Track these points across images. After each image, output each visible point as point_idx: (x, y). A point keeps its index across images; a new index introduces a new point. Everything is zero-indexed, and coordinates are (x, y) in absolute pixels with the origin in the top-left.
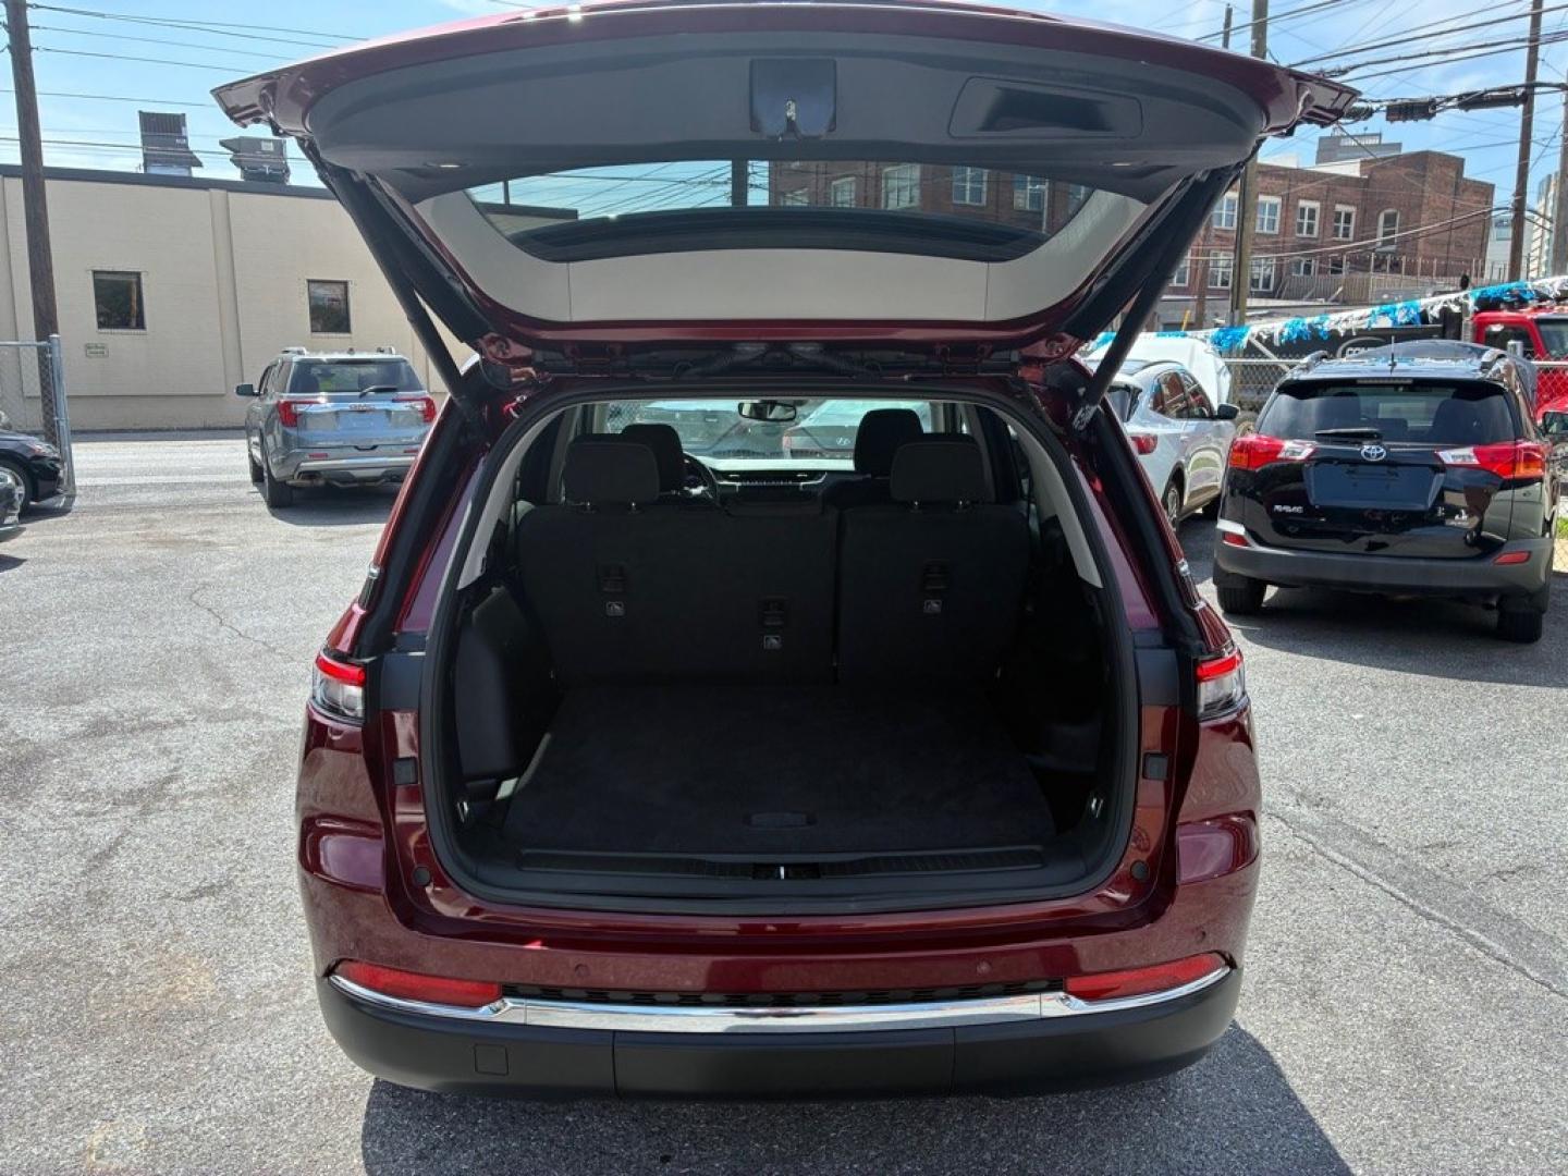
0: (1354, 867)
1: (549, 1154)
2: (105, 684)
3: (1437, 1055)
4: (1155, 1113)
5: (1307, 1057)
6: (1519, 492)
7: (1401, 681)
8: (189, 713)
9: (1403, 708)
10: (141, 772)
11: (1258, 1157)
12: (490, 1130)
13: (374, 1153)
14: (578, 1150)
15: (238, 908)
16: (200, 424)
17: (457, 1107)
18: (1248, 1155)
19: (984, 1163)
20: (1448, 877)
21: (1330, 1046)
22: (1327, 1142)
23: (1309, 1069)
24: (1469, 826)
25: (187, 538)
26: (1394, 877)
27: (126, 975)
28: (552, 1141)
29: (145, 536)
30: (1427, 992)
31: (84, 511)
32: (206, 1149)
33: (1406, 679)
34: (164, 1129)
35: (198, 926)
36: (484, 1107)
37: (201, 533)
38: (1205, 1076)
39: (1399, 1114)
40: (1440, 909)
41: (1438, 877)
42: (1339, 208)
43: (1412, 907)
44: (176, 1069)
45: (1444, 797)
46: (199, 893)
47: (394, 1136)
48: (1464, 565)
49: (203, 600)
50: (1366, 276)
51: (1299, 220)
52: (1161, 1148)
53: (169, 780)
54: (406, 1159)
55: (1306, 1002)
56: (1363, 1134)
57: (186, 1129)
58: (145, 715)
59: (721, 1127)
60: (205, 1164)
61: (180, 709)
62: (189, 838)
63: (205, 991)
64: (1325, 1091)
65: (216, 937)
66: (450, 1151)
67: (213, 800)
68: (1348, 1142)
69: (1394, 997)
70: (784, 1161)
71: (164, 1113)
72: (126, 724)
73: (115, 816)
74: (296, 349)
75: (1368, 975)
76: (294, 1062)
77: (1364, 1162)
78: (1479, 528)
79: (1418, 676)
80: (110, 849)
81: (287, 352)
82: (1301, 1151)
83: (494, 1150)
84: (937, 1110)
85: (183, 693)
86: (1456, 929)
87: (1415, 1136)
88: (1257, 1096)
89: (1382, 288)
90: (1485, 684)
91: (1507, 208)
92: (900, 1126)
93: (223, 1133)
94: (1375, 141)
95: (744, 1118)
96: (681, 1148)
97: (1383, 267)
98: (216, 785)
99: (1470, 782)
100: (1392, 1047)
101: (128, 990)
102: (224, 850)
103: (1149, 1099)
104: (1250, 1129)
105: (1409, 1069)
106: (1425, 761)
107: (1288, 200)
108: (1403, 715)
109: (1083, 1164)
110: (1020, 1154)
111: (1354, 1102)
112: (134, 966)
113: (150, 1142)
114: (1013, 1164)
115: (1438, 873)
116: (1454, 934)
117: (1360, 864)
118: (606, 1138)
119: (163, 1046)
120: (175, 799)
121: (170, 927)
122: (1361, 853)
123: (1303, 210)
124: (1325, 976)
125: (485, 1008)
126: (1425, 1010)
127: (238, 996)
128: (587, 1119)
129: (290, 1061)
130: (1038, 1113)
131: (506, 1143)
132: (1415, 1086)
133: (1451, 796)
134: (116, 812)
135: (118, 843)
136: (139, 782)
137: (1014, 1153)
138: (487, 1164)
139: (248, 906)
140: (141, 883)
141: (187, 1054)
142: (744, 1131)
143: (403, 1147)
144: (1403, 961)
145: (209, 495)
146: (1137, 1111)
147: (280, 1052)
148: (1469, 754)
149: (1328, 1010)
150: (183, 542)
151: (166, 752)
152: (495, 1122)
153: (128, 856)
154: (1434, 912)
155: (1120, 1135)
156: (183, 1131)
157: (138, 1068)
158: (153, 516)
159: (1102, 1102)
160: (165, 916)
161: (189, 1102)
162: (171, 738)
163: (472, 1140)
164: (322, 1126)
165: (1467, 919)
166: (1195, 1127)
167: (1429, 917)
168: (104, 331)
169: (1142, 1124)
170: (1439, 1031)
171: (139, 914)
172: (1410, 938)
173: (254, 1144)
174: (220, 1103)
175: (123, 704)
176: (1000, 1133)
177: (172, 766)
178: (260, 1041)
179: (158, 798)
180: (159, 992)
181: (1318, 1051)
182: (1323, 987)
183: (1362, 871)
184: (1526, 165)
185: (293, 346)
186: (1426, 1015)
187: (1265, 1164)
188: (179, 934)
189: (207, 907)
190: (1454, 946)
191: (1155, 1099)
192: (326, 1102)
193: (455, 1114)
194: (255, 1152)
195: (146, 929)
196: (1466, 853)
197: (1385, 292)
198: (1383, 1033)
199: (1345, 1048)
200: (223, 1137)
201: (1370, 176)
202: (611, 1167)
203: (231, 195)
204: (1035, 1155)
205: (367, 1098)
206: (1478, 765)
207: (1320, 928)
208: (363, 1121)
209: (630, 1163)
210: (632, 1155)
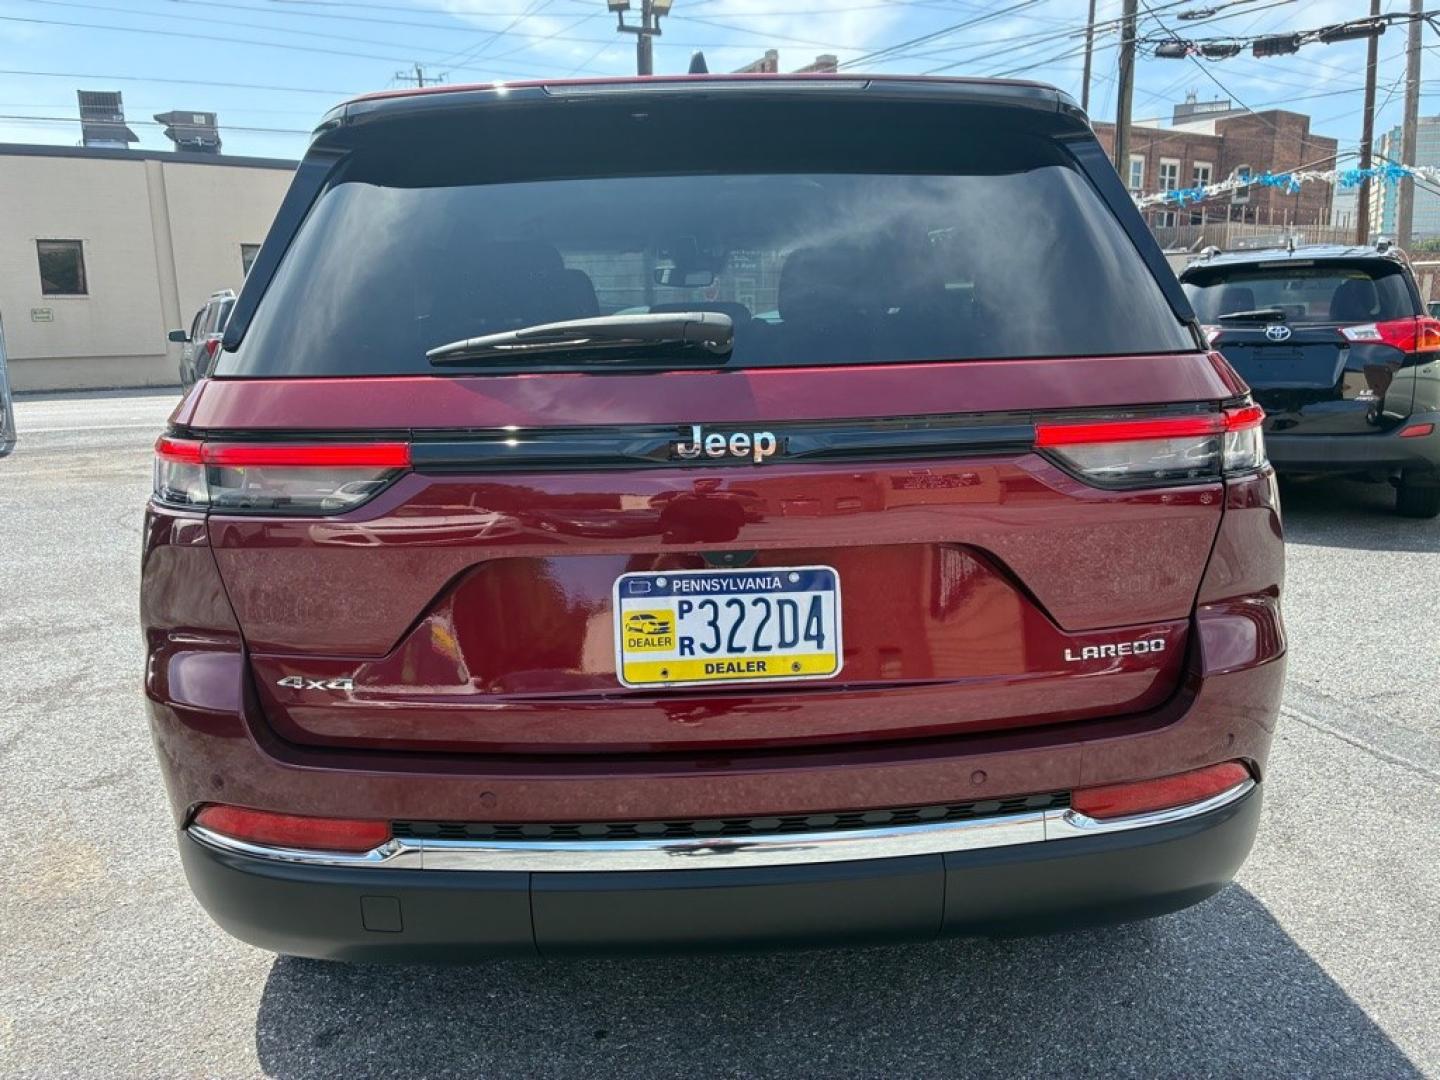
0: (1304, 717)
1: (468, 1034)
2: (23, 596)
3: (1431, 893)
4: (1140, 965)
5: (1295, 902)
6: (1421, 368)
7: (1314, 553)
8: (104, 619)
9: (1320, 575)
10: (47, 674)
11: (1262, 1006)
12: (402, 1011)
13: (268, 1041)
14: (501, 1029)
15: (137, 795)
16: (143, 383)
17: (365, 988)
18: (1249, 1004)
19: (958, 1025)
20: (1400, 723)
21: (1317, 889)
22: (1334, 985)
23: (1299, 913)
24: (1410, 676)
25: (121, 472)
26: (1346, 726)
27: (11, 864)
28: (471, 1021)
29: (80, 472)
30: (1405, 832)
31: (23, 454)
32: (80, 1041)
33: (1318, 551)
34: (34, 1021)
35: (94, 815)
36: (396, 986)
37: (134, 468)
38: (1189, 924)
39: (1405, 955)
40: (1400, 753)
41: (1390, 724)
42: (1197, 164)
43: (1371, 752)
44: (55, 958)
45: (1380, 652)
46: (98, 783)
47: (292, 1022)
48: (1369, 439)
49: (131, 522)
50: (1224, 225)
51: (1161, 177)
52: (1154, 1002)
53: (77, 679)
54: (305, 1047)
55: (1281, 847)
56: (1371, 976)
57: (59, 1021)
58: (60, 621)
59: (661, 998)
60: (77, 1058)
61: (95, 615)
62: (93, 731)
63: (94, 878)
64: (1321, 934)
65: (112, 824)
66: (356, 1035)
67: (121, 696)
68: (1356, 986)
69: (1372, 837)
70: (735, 1031)
71: (37, 1005)
72: (40, 629)
73: (17, 712)
74: (224, 292)
75: (1340, 818)
76: (185, 947)
77: (1378, 1006)
78: (1381, 406)
79: (1329, 548)
80: (9, 743)
81: (217, 295)
82: (1307, 997)
83: (406, 1033)
84: (902, 970)
85: (102, 601)
86: (1421, 770)
87: (1426, 976)
88: (1248, 943)
89: (1239, 237)
90: (1396, 553)
91: (1355, 154)
92: (861, 989)
93: (99, 1024)
94: (1226, 108)
95: (686, 987)
96: (618, 1023)
97: (1238, 218)
98: (126, 681)
99: (1402, 639)
100: (1382, 887)
101: (11, 879)
102: (129, 741)
103: (1131, 950)
104: (1247, 977)
105: (1404, 909)
106: (1353, 621)
107: (1151, 157)
108: (1323, 581)
109: (1070, 1022)
110: (997, 1013)
111: (1354, 945)
112: (22, 855)
113: (18, 1036)
114: (992, 1025)
115: (1390, 720)
116: (1420, 776)
117: (1310, 715)
118: (533, 1014)
119: (43, 935)
120: (82, 696)
121: (64, 815)
122: (1308, 705)
123: (1164, 167)
124: (1296, 821)
125: (373, 853)
126: (1408, 849)
127: (130, 883)
128: (511, 995)
129: (181, 947)
130: (1011, 970)
131: (419, 1024)
132: (1414, 925)
133: (1386, 651)
134: (21, 709)
135: (17, 737)
136: (47, 679)
137: (991, 1013)
138: (397, 1048)
139: (148, 793)
140: (38, 774)
141: (69, 943)
142: (688, 1002)
143: (301, 1033)
144: (1374, 803)
145: (145, 437)
146: (1120, 963)
147: (170, 938)
148: (1395, 613)
149: (1307, 854)
150: (115, 476)
151: (78, 653)
152: (408, 1002)
153: (28, 750)
154: (1394, 756)
155: (1106, 990)
156: (55, 1023)
157: (13, 958)
158: (89, 455)
159: (1081, 956)
160: (58, 805)
161: (66, 992)
162: (84, 642)
163: (381, 1022)
164: (211, 1014)
165: (1429, 761)
166: (1187, 978)
167: (1390, 761)
168: (48, 296)
169: (1129, 976)
170: (1427, 869)
171: (32, 804)
172: (1376, 782)
173: (134, 1035)
174: (100, 993)
175: (39, 612)
176: (973, 992)
177: (82, 666)
178: (149, 927)
179: (63, 695)
180: (45, 880)
181: (1306, 895)
182: (1296, 831)
183: (1312, 721)
184: (1372, 110)
185: (220, 290)
186: (1410, 854)
187: (1270, 1013)
188: (71, 823)
189: (104, 795)
190: (1423, 787)
191: (1138, 950)
192: (218, 988)
193: (362, 995)
194: (134, 1043)
195: (36, 819)
196: (1413, 700)
197: (1240, 240)
198: (1369, 873)
199: (1333, 891)
200: (100, 1029)
201: (1225, 135)
202: (538, 1045)
203: (164, 164)
204: (1016, 1014)
205: (264, 982)
206: (1406, 622)
207: (1281, 775)
208: (258, 1008)
209: (560, 1041)
210: (562, 1031)
